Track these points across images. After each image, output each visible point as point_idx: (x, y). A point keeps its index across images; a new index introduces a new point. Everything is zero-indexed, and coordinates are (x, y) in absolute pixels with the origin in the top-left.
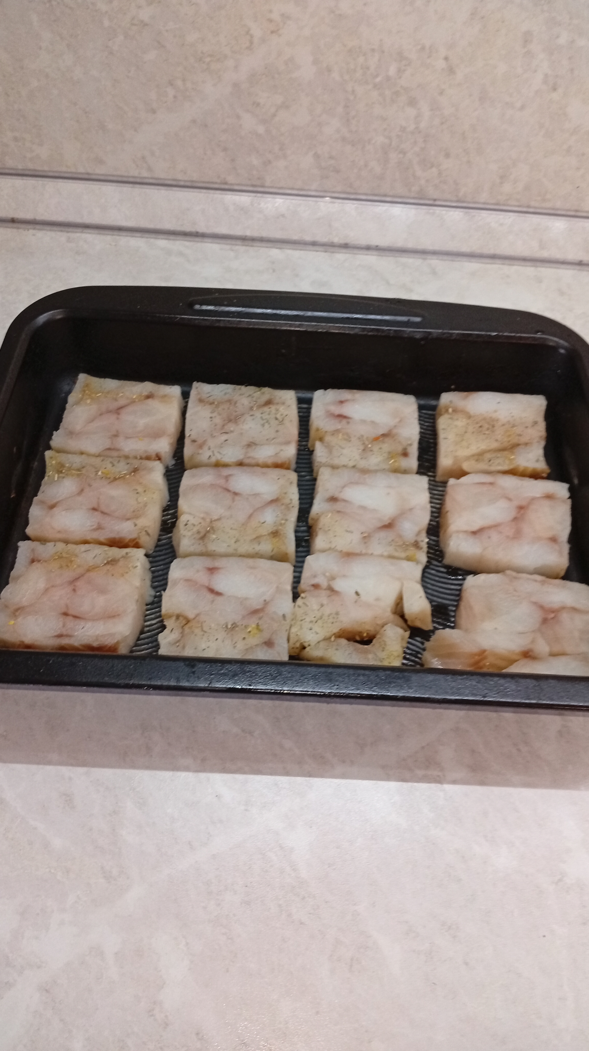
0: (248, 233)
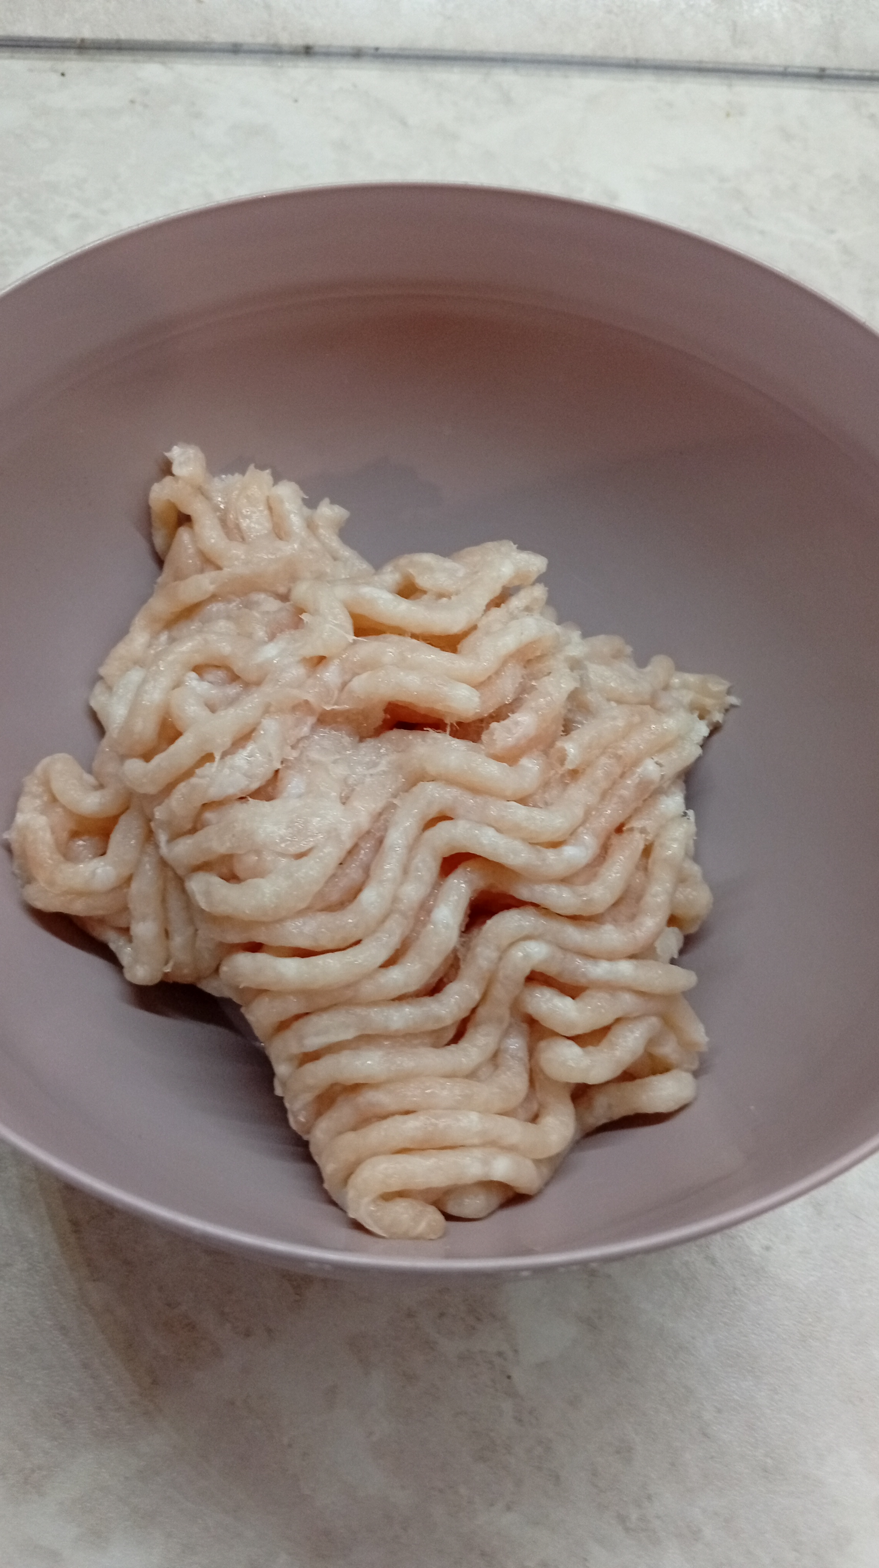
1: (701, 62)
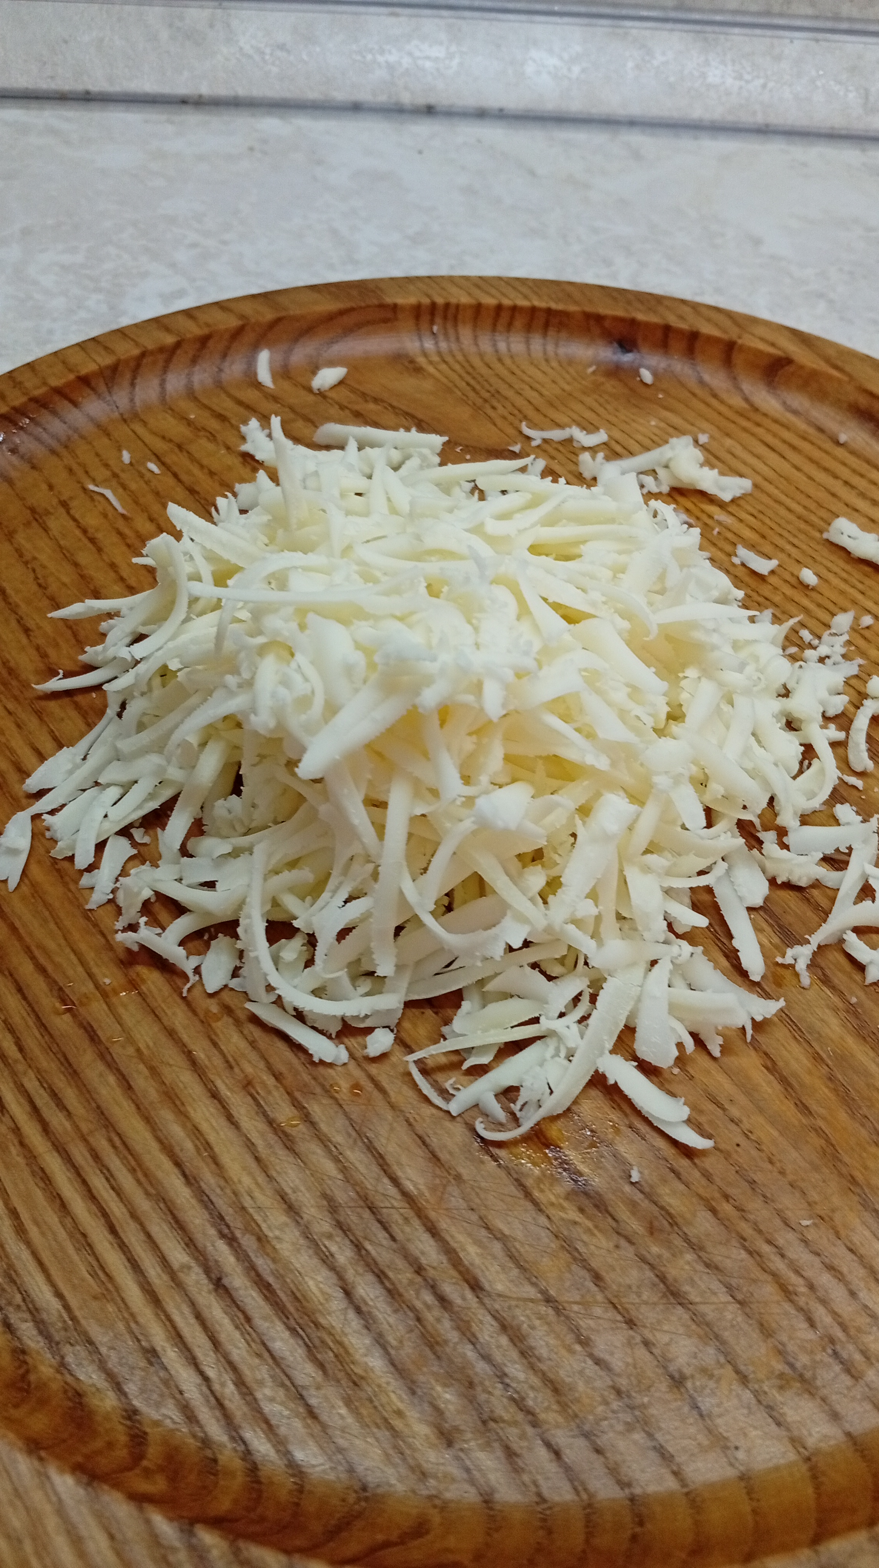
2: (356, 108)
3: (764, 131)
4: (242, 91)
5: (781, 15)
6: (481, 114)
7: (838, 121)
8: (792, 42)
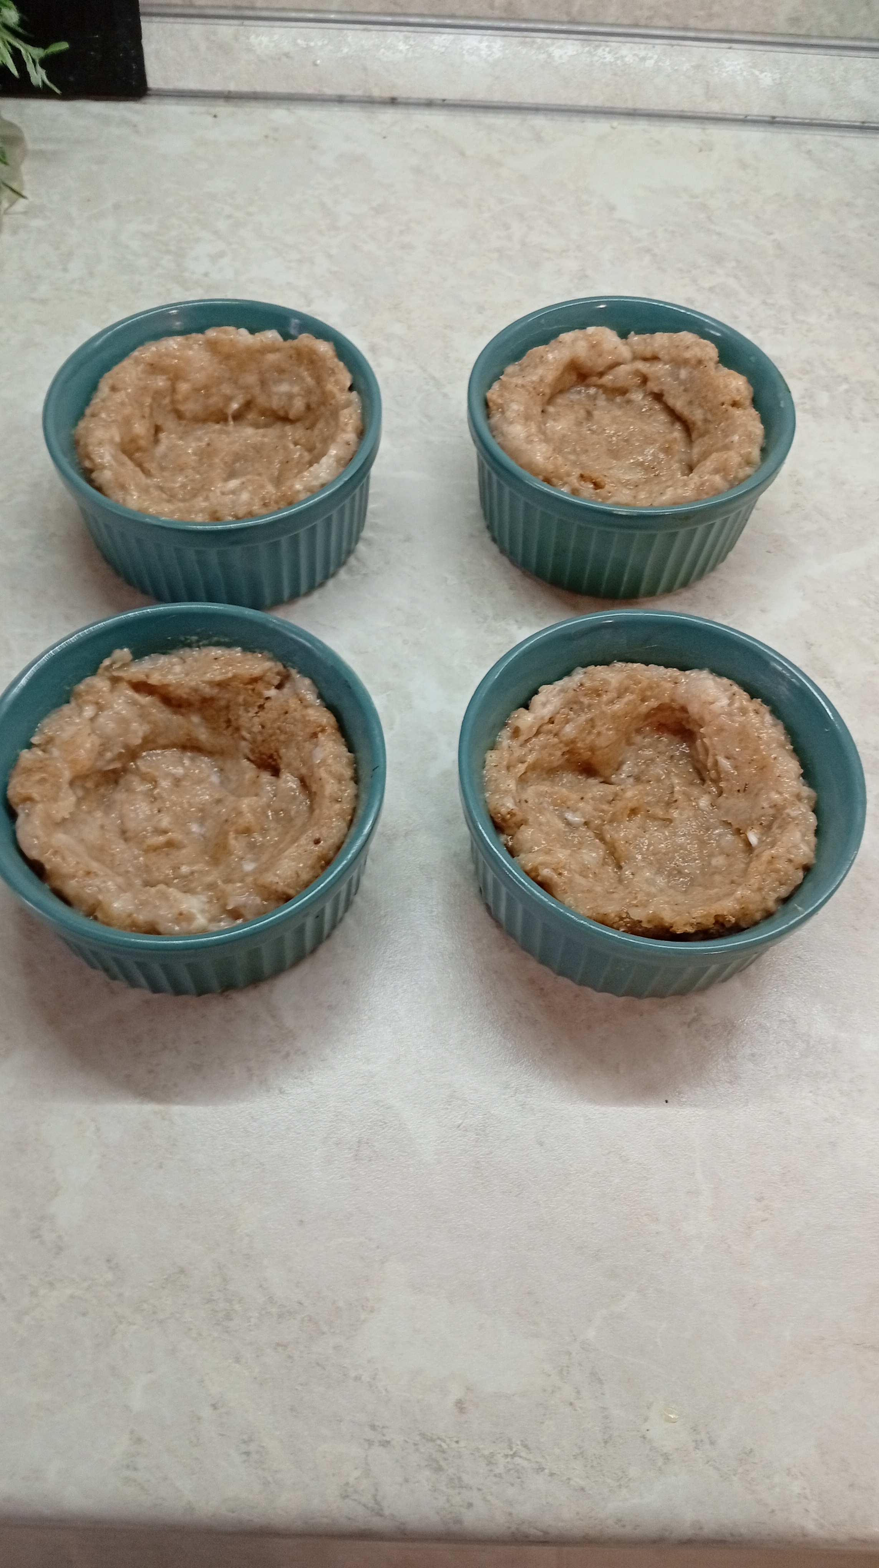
0: (232, 87)
1: (682, 111)
2: (341, 100)
3: (632, 114)
4: (259, 88)
5: (646, 26)
6: (429, 104)
7: (686, 106)
8: (654, 47)
